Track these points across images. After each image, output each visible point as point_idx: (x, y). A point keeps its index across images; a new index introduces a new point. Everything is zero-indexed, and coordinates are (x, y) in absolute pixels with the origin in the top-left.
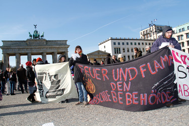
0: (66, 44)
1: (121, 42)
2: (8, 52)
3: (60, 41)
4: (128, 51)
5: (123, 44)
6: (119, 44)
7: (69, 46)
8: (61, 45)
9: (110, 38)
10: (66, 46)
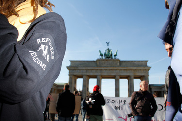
0: (146, 65)
2: (75, 74)
3: (138, 61)
7: (150, 67)
8: (139, 66)
10: (147, 68)
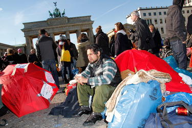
0: (90, 20)
1: (152, 12)
2: (30, 35)
4: (161, 23)
5: (155, 14)
6: (150, 14)
7: (93, 21)
8: (84, 21)
9: (139, 9)
10: (90, 22)
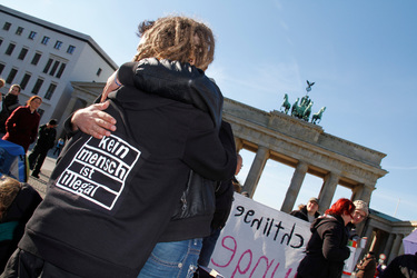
0: (377, 165)
3: (363, 148)
7: (385, 172)
8: (361, 159)
10: (376, 171)
